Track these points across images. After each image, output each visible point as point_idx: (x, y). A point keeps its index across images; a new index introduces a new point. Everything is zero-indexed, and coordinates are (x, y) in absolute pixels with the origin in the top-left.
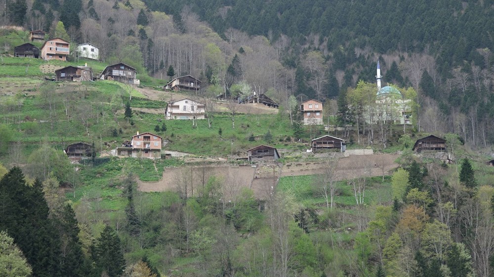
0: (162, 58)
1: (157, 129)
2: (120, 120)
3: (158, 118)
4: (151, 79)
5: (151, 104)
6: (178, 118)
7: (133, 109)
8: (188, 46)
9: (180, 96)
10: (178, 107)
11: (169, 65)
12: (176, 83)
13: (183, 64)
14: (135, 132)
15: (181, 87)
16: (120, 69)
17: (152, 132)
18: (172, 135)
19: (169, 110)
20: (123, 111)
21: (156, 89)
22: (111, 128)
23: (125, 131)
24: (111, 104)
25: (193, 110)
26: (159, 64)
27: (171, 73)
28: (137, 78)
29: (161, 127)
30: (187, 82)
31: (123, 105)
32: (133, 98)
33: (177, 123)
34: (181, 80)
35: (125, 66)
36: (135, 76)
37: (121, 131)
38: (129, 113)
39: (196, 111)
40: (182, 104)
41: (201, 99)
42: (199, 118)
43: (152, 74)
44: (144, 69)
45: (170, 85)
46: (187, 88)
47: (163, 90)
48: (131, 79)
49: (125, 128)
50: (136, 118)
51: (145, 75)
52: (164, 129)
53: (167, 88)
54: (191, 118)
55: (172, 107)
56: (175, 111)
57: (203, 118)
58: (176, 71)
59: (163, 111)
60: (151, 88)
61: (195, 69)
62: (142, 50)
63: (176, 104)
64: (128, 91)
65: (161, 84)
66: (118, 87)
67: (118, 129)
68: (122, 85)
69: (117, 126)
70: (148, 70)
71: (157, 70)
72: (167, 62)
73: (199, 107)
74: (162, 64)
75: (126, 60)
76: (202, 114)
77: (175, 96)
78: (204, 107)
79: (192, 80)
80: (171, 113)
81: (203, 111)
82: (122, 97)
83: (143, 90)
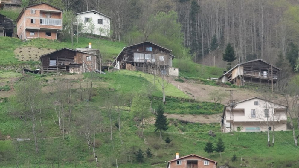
0: (214, 32)
1: (209, 148)
2: (147, 134)
3: (210, 131)
4: (198, 66)
5: (199, 107)
6: (244, 130)
7: (168, 116)
8: (257, 11)
9: (245, 93)
10: (242, 111)
11: (226, 42)
12: (238, 72)
13: (249, 42)
14: (173, 154)
15: (247, 78)
16: (145, 52)
17: (202, 153)
18: (234, 159)
19: (228, 117)
20: (153, 121)
21: (205, 82)
22: (134, 148)
23: (155, 153)
24: (132, 109)
25: (267, 115)
26: (209, 42)
27: (230, 57)
28: (175, 66)
29: (215, 145)
30: (256, 70)
31: (151, 110)
32: (168, 99)
33: (241, 137)
34: (247, 68)
35: (155, 47)
36: (171, 62)
37: (149, 154)
38: (161, 123)
39: (272, 117)
40: (248, 106)
41: (281, 98)
42: (278, 129)
43: (199, 59)
44: (184, 51)
45: (229, 76)
46: (257, 80)
47: (218, 84)
48: (163, 68)
49: (157, 148)
50: (173, 131)
51: (187, 60)
52: (220, 149)
53: (223, 80)
54: (264, 129)
55: (234, 111)
56: (237, 118)
57: (284, 128)
58: (238, 52)
59: (217, 119)
60: (197, 81)
61: (269, 49)
62: (181, 19)
63: (238, 107)
64: (160, 87)
65: (214, 74)
66: (142, 80)
67: (144, 149)
68: (149, 78)
69: (144, 145)
70: (191, 52)
71: (206, 52)
72: (222, 38)
73: (277, 111)
74: (214, 41)
75: (156, 38)
76: (282, 122)
77: (238, 93)
78: (286, 111)
79: (264, 67)
80: (232, 122)
81: (284, 117)
82: (151, 98)
83: (185, 85)
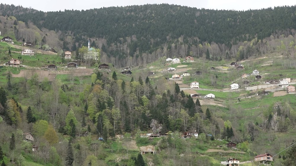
0: (21, 36)
1: (19, 58)
2: (7, 54)
3: (19, 54)
4: (18, 42)
5: (17, 50)
6: (26, 55)
7: (11, 51)
8: (30, 32)
9: (26, 48)
10: (26, 51)
11: (23, 38)
12: (25, 44)
13: (28, 38)
14: (12, 58)
15: (27, 45)
16: (7, 38)
17: (17, 59)
18: (23, 60)
19: (23, 52)
20: (8, 52)
21: (19, 45)
22: (4, 57)
23: (8, 58)
24: (4, 49)
25: (30, 52)
26: (20, 38)
27: (24, 41)
28: (13, 42)
29: (20, 57)
30: (29, 43)
31: (8, 50)
32: (11, 48)
33: (25, 56)
34: (27, 43)
35: (9, 38)
36: (12, 41)
37: (7, 58)
38: (10, 52)
39: (31, 53)
40: (27, 50)
41: (33, 49)
42: (32, 55)
43: (18, 41)
44: (15, 39)
45: (23, 44)
46: (29, 45)
47: (21, 46)
48: (11, 42)
49: (9, 57)
50: (12, 54)
51: (16, 41)
52: (21, 58)
53: (22, 45)
54: (30, 55)
55: (24, 51)
56: (24, 52)
57: (33, 55)
58: (25, 40)
59: (21, 52)
60: (17, 45)
61: (32, 40)
62: (15, 33)
63: (25, 50)
64: (10, 46)
65: (21, 44)
66: (6, 44)
67: (6, 57)
68: (8, 43)
69: (6, 56)
70: (16, 39)
71: (19, 39)
72: (23, 37)
73: (32, 51)
74: (21, 37)
75: (10, 36)
76: (33, 54)
77: (25, 48)
78: (34, 52)
80: (23, 53)
81: (33, 53)
82: (8, 47)
83: (15, 45)
